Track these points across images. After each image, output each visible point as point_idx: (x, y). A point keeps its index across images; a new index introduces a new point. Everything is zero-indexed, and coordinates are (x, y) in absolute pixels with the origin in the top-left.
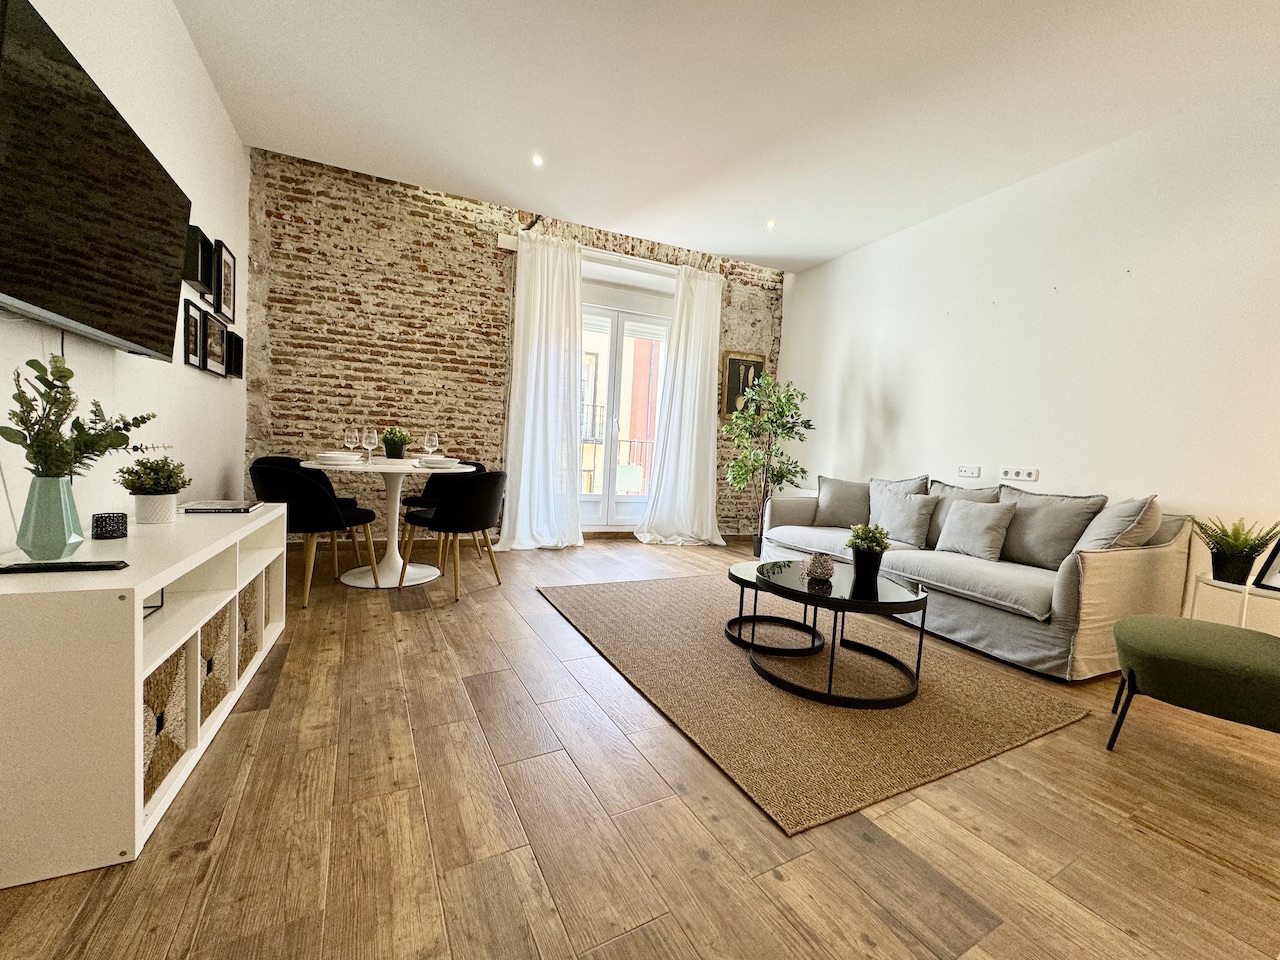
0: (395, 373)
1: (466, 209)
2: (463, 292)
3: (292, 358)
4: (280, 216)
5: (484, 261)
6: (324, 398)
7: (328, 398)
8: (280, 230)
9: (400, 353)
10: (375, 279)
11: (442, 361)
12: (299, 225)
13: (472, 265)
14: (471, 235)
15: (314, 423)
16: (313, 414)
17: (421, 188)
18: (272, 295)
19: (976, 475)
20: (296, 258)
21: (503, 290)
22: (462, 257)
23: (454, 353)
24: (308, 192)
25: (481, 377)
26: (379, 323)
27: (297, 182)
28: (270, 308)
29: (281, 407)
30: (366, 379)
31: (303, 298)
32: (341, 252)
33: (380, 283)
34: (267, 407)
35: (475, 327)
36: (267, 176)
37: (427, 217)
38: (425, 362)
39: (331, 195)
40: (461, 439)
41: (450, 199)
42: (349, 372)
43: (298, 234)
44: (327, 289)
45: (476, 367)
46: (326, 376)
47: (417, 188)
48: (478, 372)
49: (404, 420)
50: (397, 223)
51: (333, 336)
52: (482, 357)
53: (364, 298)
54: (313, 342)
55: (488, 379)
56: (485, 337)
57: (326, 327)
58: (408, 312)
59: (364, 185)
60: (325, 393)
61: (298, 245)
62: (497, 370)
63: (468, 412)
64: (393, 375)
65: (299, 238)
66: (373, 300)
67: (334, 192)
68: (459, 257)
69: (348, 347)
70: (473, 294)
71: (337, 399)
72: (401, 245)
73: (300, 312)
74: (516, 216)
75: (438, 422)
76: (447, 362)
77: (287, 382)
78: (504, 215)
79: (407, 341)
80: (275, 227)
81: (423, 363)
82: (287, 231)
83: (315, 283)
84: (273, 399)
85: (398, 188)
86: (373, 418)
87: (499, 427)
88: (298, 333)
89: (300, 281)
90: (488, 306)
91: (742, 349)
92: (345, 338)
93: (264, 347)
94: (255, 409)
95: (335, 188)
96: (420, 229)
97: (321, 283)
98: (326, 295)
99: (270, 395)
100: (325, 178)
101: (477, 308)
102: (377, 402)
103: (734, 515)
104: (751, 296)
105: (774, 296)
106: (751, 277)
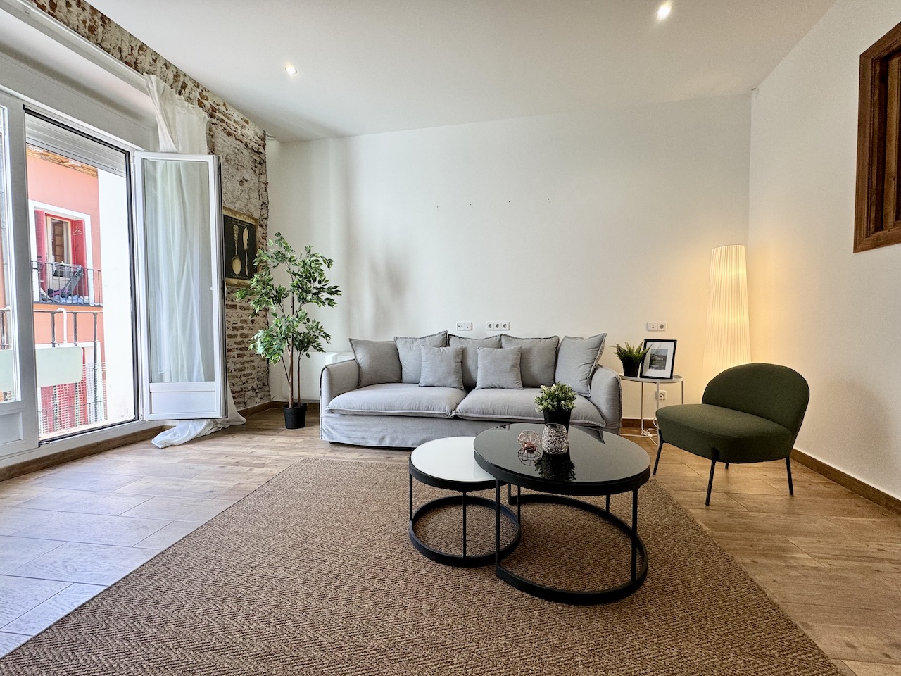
19: (470, 328)
103: (239, 389)
104: (236, 150)
105: (258, 159)
106: (233, 129)
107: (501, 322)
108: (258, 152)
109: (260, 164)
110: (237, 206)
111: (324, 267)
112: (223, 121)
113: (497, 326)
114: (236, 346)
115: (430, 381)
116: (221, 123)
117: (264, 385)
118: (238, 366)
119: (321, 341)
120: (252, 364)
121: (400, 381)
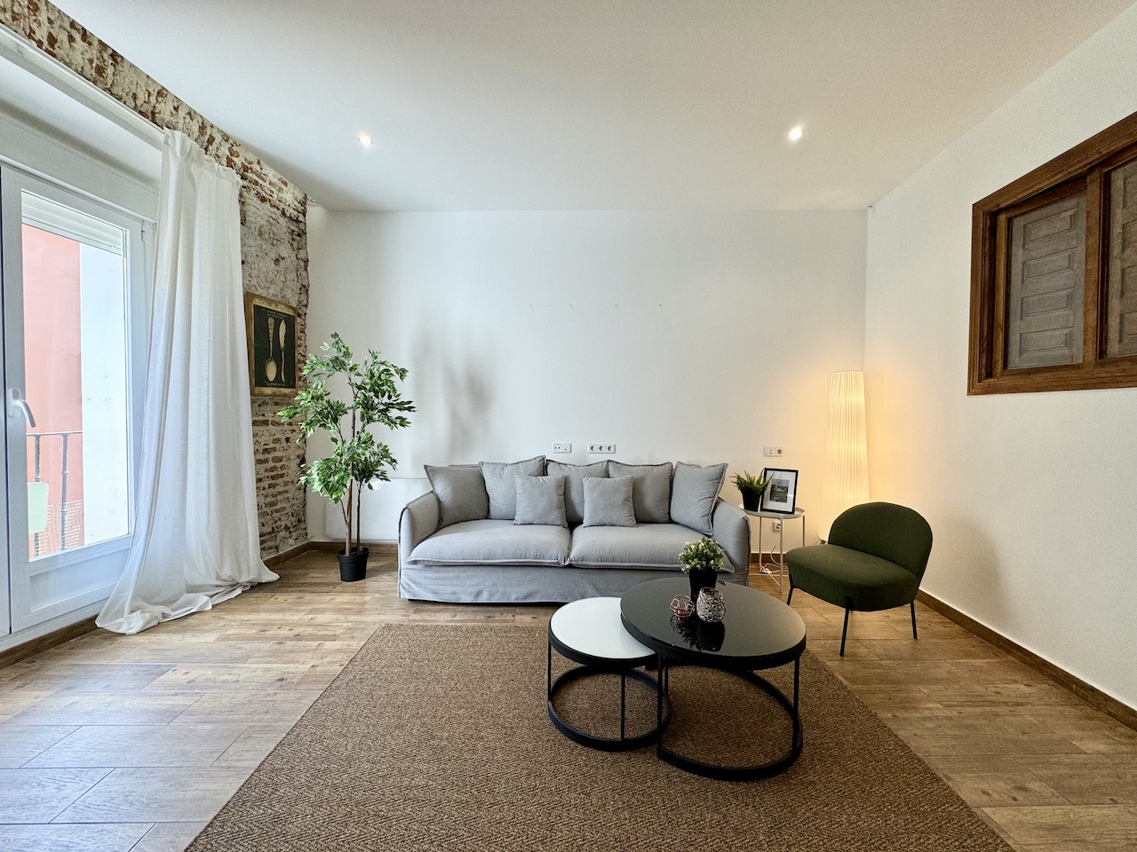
19: (569, 451)
91: (266, 294)
103: (270, 530)
104: (271, 220)
105: (296, 230)
106: (269, 192)
107: (606, 444)
108: (297, 221)
109: (299, 235)
110: (271, 291)
111: (396, 378)
112: (256, 183)
113: (601, 448)
114: (267, 474)
115: (528, 518)
116: (254, 187)
117: (299, 521)
118: (269, 500)
119: (385, 467)
120: (286, 495)
121: (487, 516)
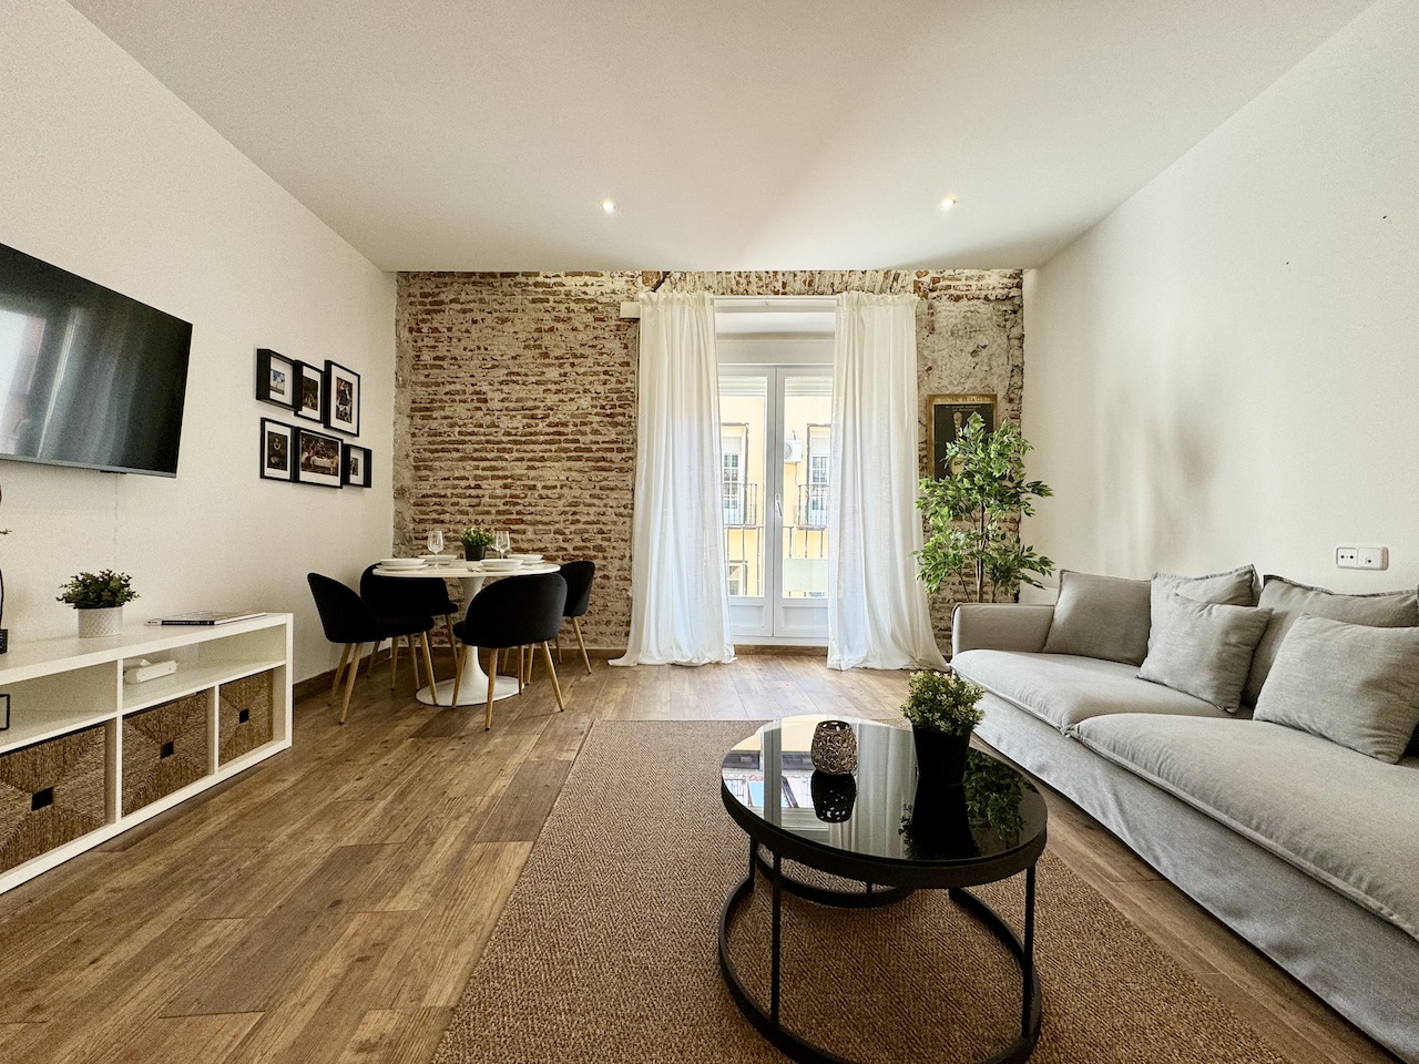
0: (519, 469)
1: (586, 285)
2: (584, 374)
3: (430, 464)
4: (419, 331)
5: (607, 335)
6: (456, 500)
7: (460, 500)
8: (420, 344)
9: (525, 447)
10: (501, 374)
11: (565, 450)
12: (435, 335)
13: (595, 342)
14: (592, 310)
15: (447, 526)
16: (447, 517)
17: (541, 274)
18: (414, 405)
19: (1377, 563)
20: (433, 366)
21: (628, 364)
22: (583, 336)
23: (577, 441)
24: (442, 303)
25: (607, 464)
26: (503, 418)
27: (433, 295)
28: (411, 418)
29: (420, 511)
30: (493, 477)
31: (439, 404)
32: (470, 354)
33: (505, 378)
34: (410, 513)
35: (598, 410)
36: (409, 296)
37: (547, 301)
38: (549, 454)
39: (462, 300)
40: (586, 535)
41: (569, 278)
42: (478, 472)
43: (434, 344)
44: (457, 392)
45: (600, 454)
46: (457, 478)
47: (537, 274)
48: (604, 459)
49: (529, 518)
50: (519, 314)
51: (463, 438)
52: (607, 442)
53: (490, 395)
54: (447, 446)
55: (614, 466)
56: (609, 419)
57: (457, 429)
58: (530, 404)
59: (489, 284)
60: (457, 496)
61: (433, 355)
62: (624, 455)
63: (594, 505)
64: (518, 472)
65: (434, 347)
66: (499, 396)
67: (463, 297)
68: (580, 336)
69: (477, 446)
70: (596, 374)
71: (467, 501)
72: (522, 336)
73: (436, 419)
74: (640, 279)
75: (562, 517)
76: (571, 451)
77: (426, 488)
78: (627, 281)
79: (531, 434)
80: (416, 342)
81: (546, 455)
82: (425, 343)
83: (448, 388)
84: (415, 505)
85: (521, 279)
86: (499, 517)
87: (627, 520)
88: (434, 438)
89: (437, 388)
90: (613, 385)
91: (957, 390)
92: (474, 438)
93: (407, 456)
94: (400, 515)
95: (463, 293)
96: (541, 315)
97: (452, 387)
98: (457, 398)
99: (412, 501)
100: (456, 285)
101: (600, 388)
102: (503, 501)
105: (1008, 308)
106: (965, 288)
108: (1009, 298)
109: (1015, 312)
110: (967, 386)
112: (949, 287)
116: (946, 292)
